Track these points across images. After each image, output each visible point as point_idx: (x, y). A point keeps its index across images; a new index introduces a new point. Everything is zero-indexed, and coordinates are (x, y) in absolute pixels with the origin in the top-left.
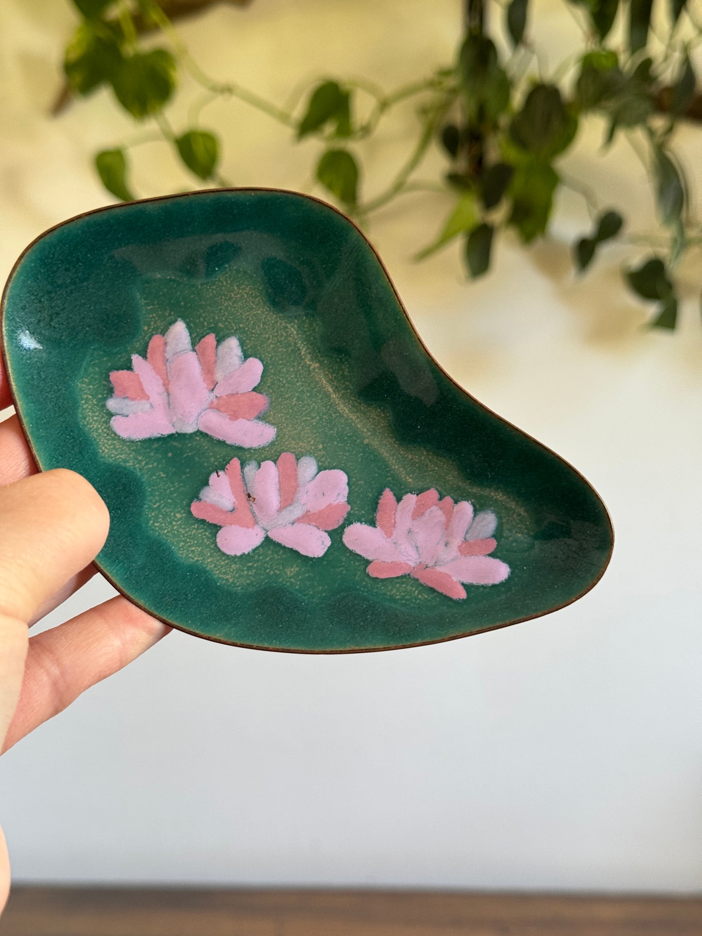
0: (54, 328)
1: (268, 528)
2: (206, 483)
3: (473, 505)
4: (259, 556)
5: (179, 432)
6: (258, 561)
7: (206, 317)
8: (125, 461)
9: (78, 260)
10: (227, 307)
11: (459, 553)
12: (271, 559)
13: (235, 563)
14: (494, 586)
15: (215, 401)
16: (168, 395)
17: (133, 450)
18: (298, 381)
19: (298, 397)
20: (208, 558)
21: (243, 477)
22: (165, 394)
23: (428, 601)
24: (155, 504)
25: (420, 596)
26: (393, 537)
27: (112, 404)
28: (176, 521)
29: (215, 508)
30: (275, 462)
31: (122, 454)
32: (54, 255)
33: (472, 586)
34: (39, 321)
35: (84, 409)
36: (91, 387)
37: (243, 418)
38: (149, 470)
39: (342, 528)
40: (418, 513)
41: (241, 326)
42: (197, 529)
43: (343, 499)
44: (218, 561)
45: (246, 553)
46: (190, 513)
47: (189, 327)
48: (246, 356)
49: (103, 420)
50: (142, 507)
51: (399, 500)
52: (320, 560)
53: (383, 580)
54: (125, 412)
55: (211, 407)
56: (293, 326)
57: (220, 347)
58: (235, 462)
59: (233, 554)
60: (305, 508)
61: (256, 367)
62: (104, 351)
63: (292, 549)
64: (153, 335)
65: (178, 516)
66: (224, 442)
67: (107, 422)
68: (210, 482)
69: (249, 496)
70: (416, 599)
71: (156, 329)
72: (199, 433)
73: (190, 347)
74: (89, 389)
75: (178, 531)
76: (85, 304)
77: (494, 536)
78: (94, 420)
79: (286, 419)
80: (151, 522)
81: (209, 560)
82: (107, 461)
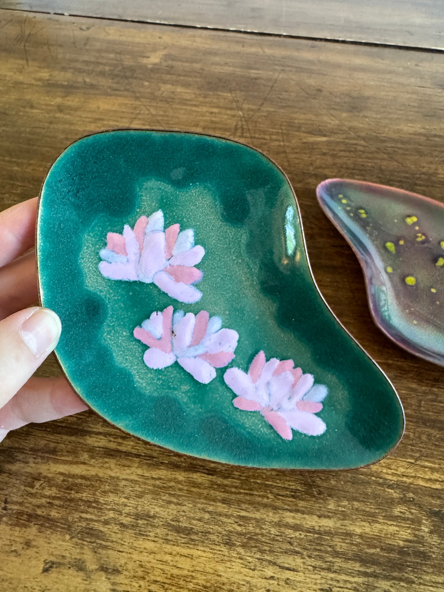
0: (79, 198)
1: (179, 356)
2: (148, 317)
3: (315, 378)
4: (168, 372)
5: (141, 281)
6: (165, 375)
7: (177, 212)
8: (101, 291)
9: (104, 159)
10: (192, 210)
11: (296, 407)
12: (175, 377)
13: (151, 374)
14: (312, 437)
15: (169, 267)
16: (140, 256)
17: (109, 286)
18: (224, 268)
19: (222, 278)
20: (135, 365)
21: (173, 319)
22: (138, 256)
23: (266, 434)
24: (111, 323)
25: (262, 429)
26: (257, 383)
27: (103, 253)
28: (122, 337)
29: (149, 334)
30: (196, 314)
31: (100, 286)
32: (88, 151)
33: (298, 432)
34: (69, 191)
35: (84, 252)
36: (93, 239)
37: (183, 282)
38: (115, 300)
39: (226, 368)
40: (277, 373)
41: (198, 223)
42: (134, 345)
43: (232, 350)
44: (140, 369)
45: (160, 368)
46: (132, 334)
47: (165, 216)
48: (196, 243)
49: (95, 262)
50: (102, 323)
51: (267, 360)
52: (205, 385)
53: (241, 411)
54: (110, 260)
55: (165, 270)
56: (231, 232)
57: (181, 234)
58: (171, 309)
59: (151, 367)
60: (205, 350)
61: (201, 252)
62: (108, 219)
63: (189, 374)
64: (141, 215)
65: (125, 334)
66: (167, 294)
67: (97, 264)
68: (151, 318)
69: (173, 332)
70: (258, 430)
71: (144, 213)
72: (153, 284)
73: (162, 229)
74: (92, 240)
75: (121, 344)
76: (102, 186)
77: (322, 402)
78: (88, 261)
79: (210, 290)
80: (106, 334)
81: (135, 367)
82: (89, 289)
